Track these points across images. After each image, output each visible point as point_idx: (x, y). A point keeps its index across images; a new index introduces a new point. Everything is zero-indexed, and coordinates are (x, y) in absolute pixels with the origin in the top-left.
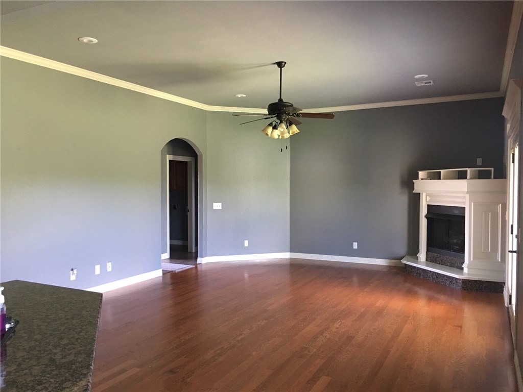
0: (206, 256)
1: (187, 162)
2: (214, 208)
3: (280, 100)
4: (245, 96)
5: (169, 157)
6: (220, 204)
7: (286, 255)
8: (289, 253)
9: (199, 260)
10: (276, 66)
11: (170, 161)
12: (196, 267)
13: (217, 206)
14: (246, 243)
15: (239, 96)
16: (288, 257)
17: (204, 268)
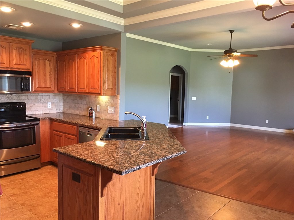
0: (188, 122)
1: (179, 76)
2: (192, 99)
3: (230, 48)
4: (211, 44)
5: (171, 74)
6: (195, 97)
7: (229, 125)
8: (230, 124)
9: (184, 124)
10: (229, 32)
11: (171, 76)
12: (183, 127)
13: (194, 98)
14: (208, 117)
15: (209, 44)
16: (230, 125)
17: (186, 128)
